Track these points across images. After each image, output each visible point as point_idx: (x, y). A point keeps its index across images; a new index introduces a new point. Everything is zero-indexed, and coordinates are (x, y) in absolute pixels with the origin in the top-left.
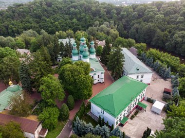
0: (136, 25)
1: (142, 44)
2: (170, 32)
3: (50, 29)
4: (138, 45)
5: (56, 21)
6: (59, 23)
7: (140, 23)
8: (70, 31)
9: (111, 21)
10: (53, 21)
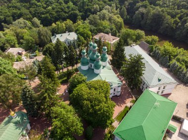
0: (142, 10)
1: (153, 36)
2: (180, 18)
3: (43, 16)
4: (149, 38)
5: (48, 6)
6: (53, 9)
7: (145, 7)
8: (69, 22)
9: (113, 5)
10: (45, 6)
